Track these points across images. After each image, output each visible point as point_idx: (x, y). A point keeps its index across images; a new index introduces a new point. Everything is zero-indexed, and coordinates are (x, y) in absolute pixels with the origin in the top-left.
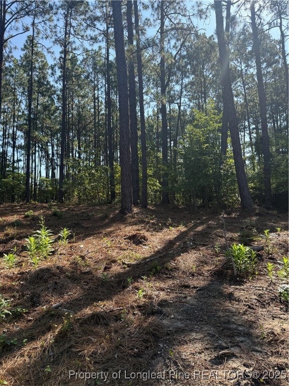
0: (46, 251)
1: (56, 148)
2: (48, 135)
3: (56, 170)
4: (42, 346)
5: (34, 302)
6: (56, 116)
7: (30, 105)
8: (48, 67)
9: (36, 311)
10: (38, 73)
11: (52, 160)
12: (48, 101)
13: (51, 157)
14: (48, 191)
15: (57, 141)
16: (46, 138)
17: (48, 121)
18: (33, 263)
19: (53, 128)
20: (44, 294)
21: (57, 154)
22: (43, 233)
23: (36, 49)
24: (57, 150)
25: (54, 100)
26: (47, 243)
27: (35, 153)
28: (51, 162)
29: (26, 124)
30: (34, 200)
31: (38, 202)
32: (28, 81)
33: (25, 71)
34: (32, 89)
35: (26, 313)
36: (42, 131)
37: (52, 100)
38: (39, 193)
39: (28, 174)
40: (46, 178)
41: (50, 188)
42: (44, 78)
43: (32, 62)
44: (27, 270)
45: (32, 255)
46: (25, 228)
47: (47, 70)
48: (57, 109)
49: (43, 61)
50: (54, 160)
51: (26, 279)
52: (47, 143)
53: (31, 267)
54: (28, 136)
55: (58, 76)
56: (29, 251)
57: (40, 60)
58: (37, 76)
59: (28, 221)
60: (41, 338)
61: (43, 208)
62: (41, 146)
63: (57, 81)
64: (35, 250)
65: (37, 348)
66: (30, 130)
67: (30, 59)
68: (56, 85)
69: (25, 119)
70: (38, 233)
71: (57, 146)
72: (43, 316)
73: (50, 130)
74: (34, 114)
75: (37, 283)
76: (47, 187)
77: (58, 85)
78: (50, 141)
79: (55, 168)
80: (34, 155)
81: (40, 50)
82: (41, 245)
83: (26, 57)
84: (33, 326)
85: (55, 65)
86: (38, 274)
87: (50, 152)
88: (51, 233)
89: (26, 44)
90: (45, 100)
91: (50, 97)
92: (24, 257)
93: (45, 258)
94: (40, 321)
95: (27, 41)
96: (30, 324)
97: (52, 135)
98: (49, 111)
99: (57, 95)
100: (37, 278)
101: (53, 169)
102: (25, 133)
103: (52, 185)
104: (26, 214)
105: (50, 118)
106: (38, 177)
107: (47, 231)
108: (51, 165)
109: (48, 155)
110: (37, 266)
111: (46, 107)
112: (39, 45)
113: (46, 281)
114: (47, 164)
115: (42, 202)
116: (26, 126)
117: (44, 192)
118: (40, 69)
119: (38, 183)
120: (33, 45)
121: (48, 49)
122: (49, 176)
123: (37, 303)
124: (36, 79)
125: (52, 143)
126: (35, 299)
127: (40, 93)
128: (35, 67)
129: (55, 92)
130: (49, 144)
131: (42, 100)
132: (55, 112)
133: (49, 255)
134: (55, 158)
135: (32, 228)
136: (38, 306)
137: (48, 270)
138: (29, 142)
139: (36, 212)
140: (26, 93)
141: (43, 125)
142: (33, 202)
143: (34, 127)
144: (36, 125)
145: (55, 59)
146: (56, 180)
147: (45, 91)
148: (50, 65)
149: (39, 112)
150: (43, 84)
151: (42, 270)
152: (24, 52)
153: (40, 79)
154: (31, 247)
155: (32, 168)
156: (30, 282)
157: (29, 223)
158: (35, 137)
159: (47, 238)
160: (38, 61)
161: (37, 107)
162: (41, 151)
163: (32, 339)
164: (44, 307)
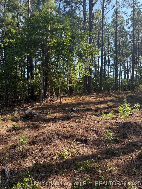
0: (128, 114)
1: (129, 63)
2: (125, 57)
3: (130, 74)
4: (130, 158)
5: (124, 137)
6: (129, 46)
7: (116, 43)
8: (125, 21)
9: (125, 141)
10: (119, 27)
11: (127, 69)
12: (125, 40)
13: (127, 68)
14: (126, 85)
15: (130, 59)
16: (124, 58)
17: (125, 50)
18: (122, 119)
19: (128, 53)
20: (129, 134)
21: (130, 66)
22: (126, 105)
23: (118, 15)
24: (130, 64)
25: (128, 38)
26: (128, 110)
27: (119, 67)
28: (127, 71)
29: (114, 54)
30: (119, 90)
31: (121, 91)
32: (115, 32)
33: (113, 28)
34: (117, 35)
35: (121, 141)
36: (122, 56)
37: (127, 38)
38: (121, 87)
39: (116, 77)
40: (125, 79)
41: (127, 84)
42: (123, 28)
43: (117, 22)
44: (120, 122)
45: (121, 115)
46: (116, 102)
47: (124, 24)
48: (130, 42)
49: (122, 20)
50: (128, 69)
51: (119, 126)
52: (125, 61)
53: (121, 121)
54: (115, 59)
55: (130, 25)
56: (119, 113)
57: (120, 20)
58: (119, 28)
59: (117, 99)
60: (129, 154)
61: (124, 93)
62: (121, 63)
63: (130, 27)
64: (123, 113)
65: (127, 158)
66: (116, 56)
67: (115, 21)
68: (129, 30)
69: (114, 51)
70: (123, 105)
71: (130, 61)
72: (129, 144)
73: (126, 54)
74: (118, 48)
75: (125, 128)
76: (125, 83)
77: (130, 29)
78: (126, 60)
79: (129, 74)
80: (118, 68)
81: (120, 14)
82: (125, 111)
83: (114, 20)
84: (124, 148)
85: (129, 19)
86: (125, 124)
87: (126, 66)
88: (130, 105)
89: (114, 14)
90: (123, 39)
91: (126, 37)
92: (117, 115)
93: (128, 117)
94: (128, 146)
95: (114, 12)
96: (123, 146)
97: (127, 57)
98: (126, 44)
99: (130, 35)
100: (125, 126)
101: (128, 74)
102: (114, 58)
103: (127, 82)
104: (116, 96)
105: (126, 48)
106: (120, 79)
107: (128, 104)
108: (127, 72)
109: (125, 67)
110: (124, 120)
111: (124, 43)
112: (120, 12)
113: (129, 128)
114: (124, 72)
115: (123, 91)
116: (114, 55)
117: (124, 86)
118: (120, 24)
119: (121, 82)
120: (117, 13)
121: (124, 12)
122: (126, 78)
123: (126, 137)
124: (119, 30)
125: (127, 61)
126: (124, 135)
127: (121, 36)
128: (118, 24)
129: (128, 34)
130: (126, 62)
131: (122, 39)
132: (128, 44)
133: (129, 116)
134: (129, 68)
135: (119, 103)
136: (126, 139)
137: (130, 123)
138: (116, 62)
139: (120, 95)
140: (114, 39)
141: (123, 52)
142: (119, 91)
143: (118, 54)
144: (119, 53)
145: (128, 16)
146: (130, 79)
147: (123, 35)
148: (125, 20)
149: (121, 46)
150: (122, 31)
151: (127, 123)
152: (113, 18)
153: (120, 29)
154: (120, 111)
155: (118, 75)
156: (121, 127)
157: (118, 100)
158: (119, 59)
159: (128, 108)
160: (119, 20)
161: (119, 44)
162: (122, 65)
163: (125, 153)
164: (130, 140)
